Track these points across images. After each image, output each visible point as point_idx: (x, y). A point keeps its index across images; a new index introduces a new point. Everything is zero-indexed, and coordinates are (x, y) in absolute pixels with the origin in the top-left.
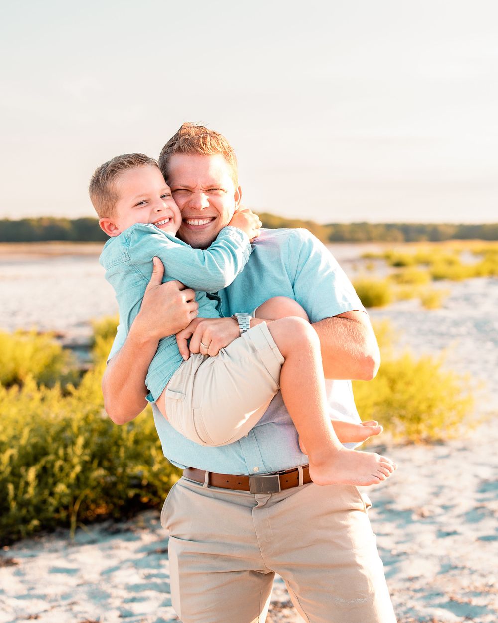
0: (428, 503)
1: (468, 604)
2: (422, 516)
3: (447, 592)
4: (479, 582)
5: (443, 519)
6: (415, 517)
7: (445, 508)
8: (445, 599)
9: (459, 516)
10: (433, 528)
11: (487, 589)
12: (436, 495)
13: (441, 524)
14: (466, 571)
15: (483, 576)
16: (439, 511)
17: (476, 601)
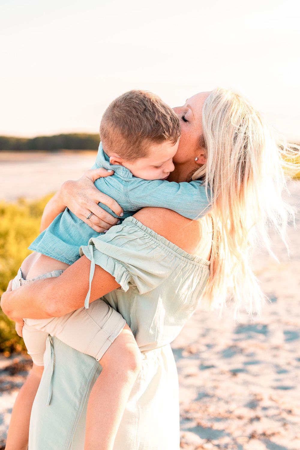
0: (197, 342)
1: (210, 428)
2: (191, 352)
3: (195, 419)
4: (222, 408)
5: (205, 355)
6: (185, 354)
7: (209, 346)
8: (193, 424)
9: (218, 353)
10: (197, 362)
11: (227, 415)
12: (204, 336)
13: (203, 360)
14: (215, 399)
15: (227, 402)
16: (203, 348)
17: (218, 426)
